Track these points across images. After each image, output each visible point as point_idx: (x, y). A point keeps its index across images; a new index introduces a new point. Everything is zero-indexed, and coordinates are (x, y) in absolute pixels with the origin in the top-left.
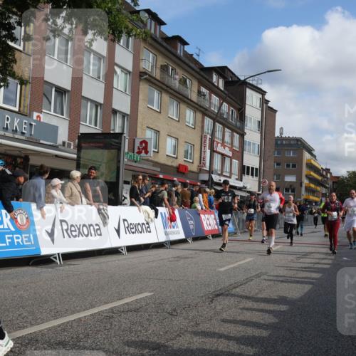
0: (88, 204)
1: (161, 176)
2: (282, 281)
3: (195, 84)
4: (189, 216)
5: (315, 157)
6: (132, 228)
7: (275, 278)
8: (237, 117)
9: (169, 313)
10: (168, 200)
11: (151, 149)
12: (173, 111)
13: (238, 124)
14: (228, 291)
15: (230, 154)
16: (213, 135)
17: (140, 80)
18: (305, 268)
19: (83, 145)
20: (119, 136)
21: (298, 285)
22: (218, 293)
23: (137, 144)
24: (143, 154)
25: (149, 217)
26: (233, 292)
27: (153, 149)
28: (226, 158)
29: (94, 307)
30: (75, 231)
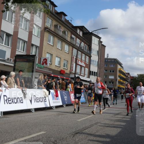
0: (17, 88)
1: (52, 75)
2: (107, 126)
3: (70, 33)
4: (65, 94)
5: (122, 67)
6: (38, 100)
7: (104, 125)
8: (88, 49)
9: (53, 142)
10: (55, 87)
11: (49, 62)
12: (59, 46)
13: (88, 52)
14: (82, 131)
15: (84, 65)
16: (77, 56)
17: (45, 31)
18: (118, 120)
19: (17, 60)
20: (34, 56)
21: (115, 129)
22: (77, 132)
23: (42, 60)
24: (45, 65)
25: (46, 95)
26: (84, 132)
27: (49, 63)
28: (83, 67)
29: (17, 139)
30: (10, 101)
